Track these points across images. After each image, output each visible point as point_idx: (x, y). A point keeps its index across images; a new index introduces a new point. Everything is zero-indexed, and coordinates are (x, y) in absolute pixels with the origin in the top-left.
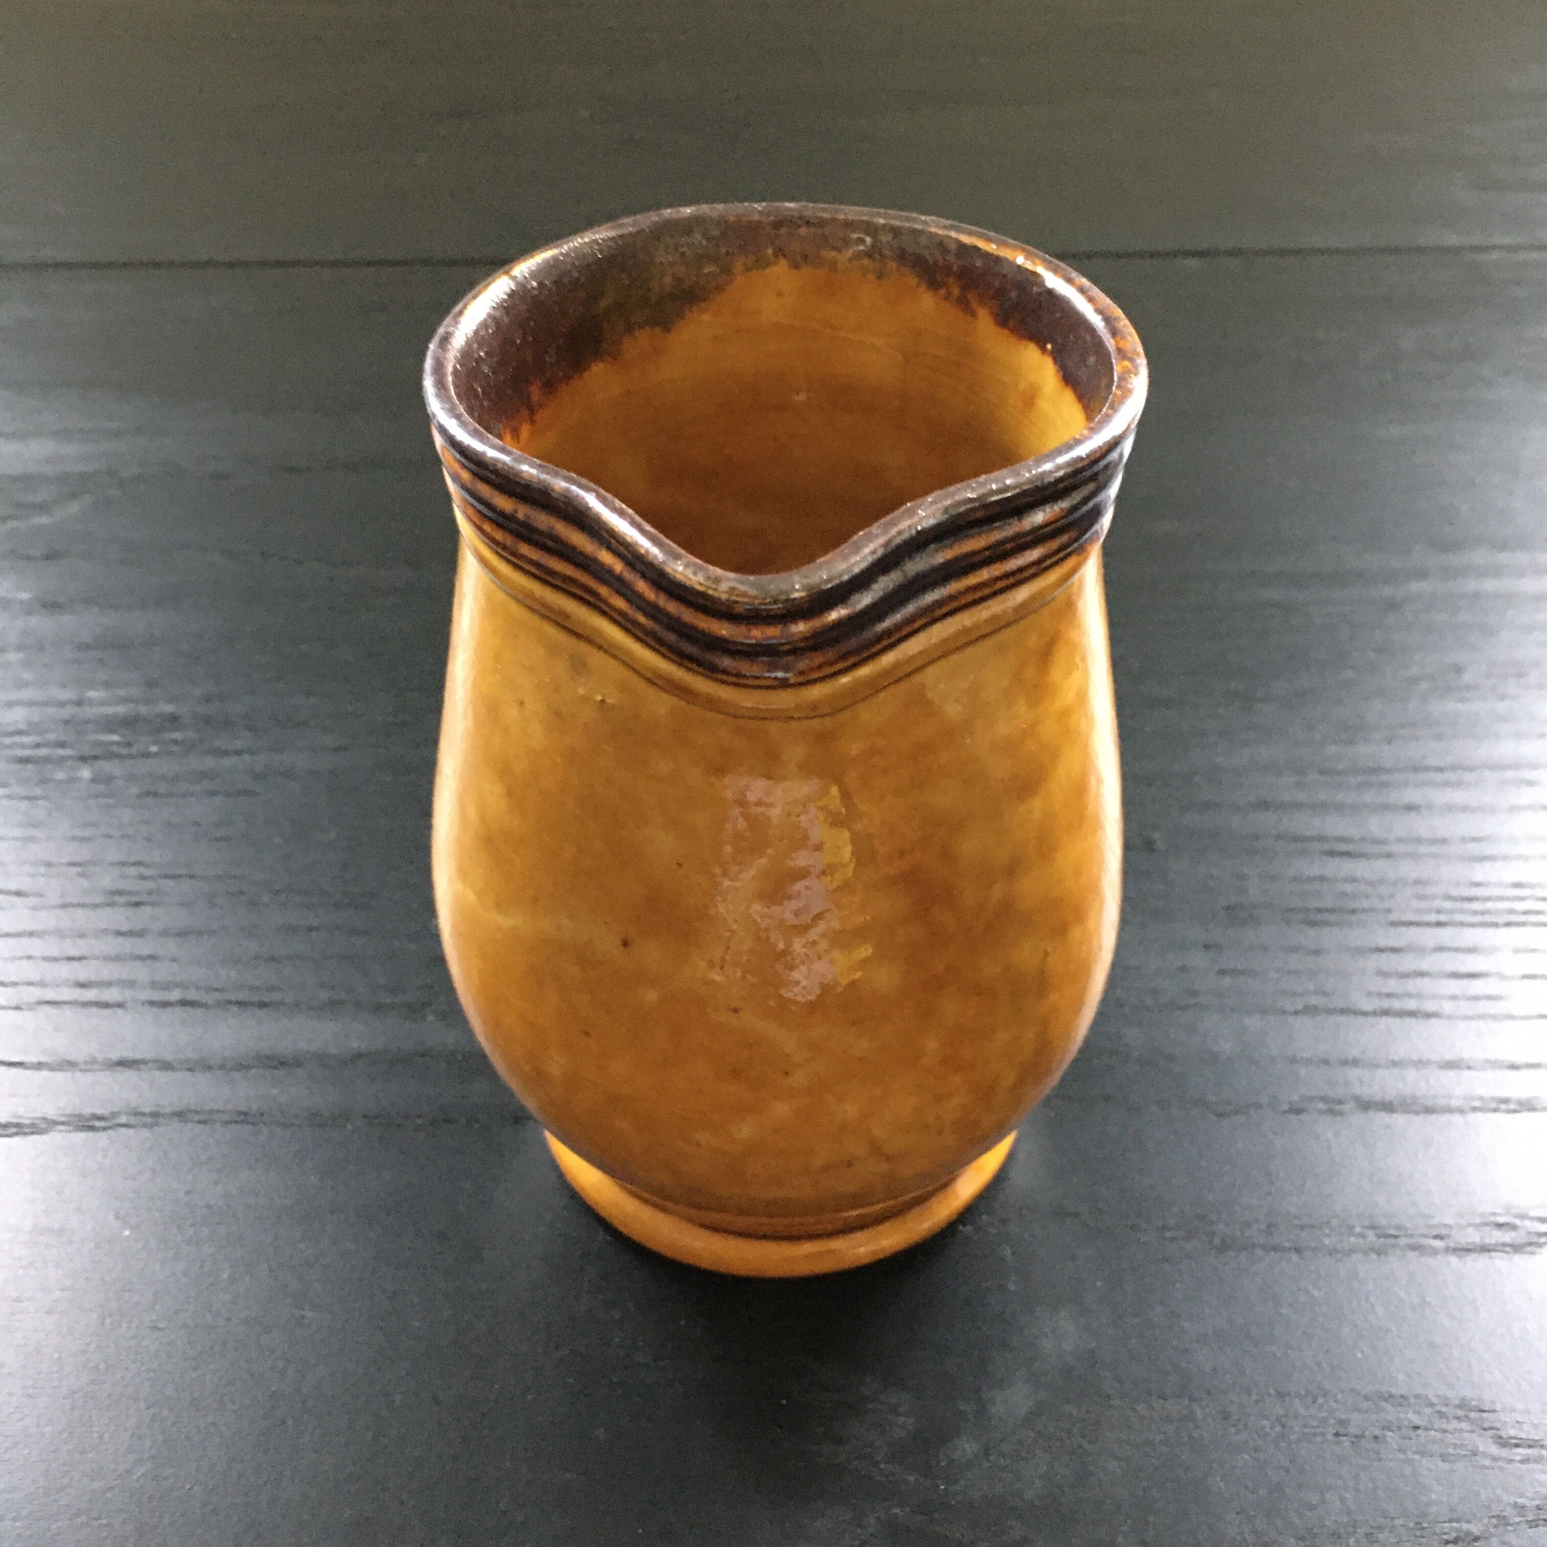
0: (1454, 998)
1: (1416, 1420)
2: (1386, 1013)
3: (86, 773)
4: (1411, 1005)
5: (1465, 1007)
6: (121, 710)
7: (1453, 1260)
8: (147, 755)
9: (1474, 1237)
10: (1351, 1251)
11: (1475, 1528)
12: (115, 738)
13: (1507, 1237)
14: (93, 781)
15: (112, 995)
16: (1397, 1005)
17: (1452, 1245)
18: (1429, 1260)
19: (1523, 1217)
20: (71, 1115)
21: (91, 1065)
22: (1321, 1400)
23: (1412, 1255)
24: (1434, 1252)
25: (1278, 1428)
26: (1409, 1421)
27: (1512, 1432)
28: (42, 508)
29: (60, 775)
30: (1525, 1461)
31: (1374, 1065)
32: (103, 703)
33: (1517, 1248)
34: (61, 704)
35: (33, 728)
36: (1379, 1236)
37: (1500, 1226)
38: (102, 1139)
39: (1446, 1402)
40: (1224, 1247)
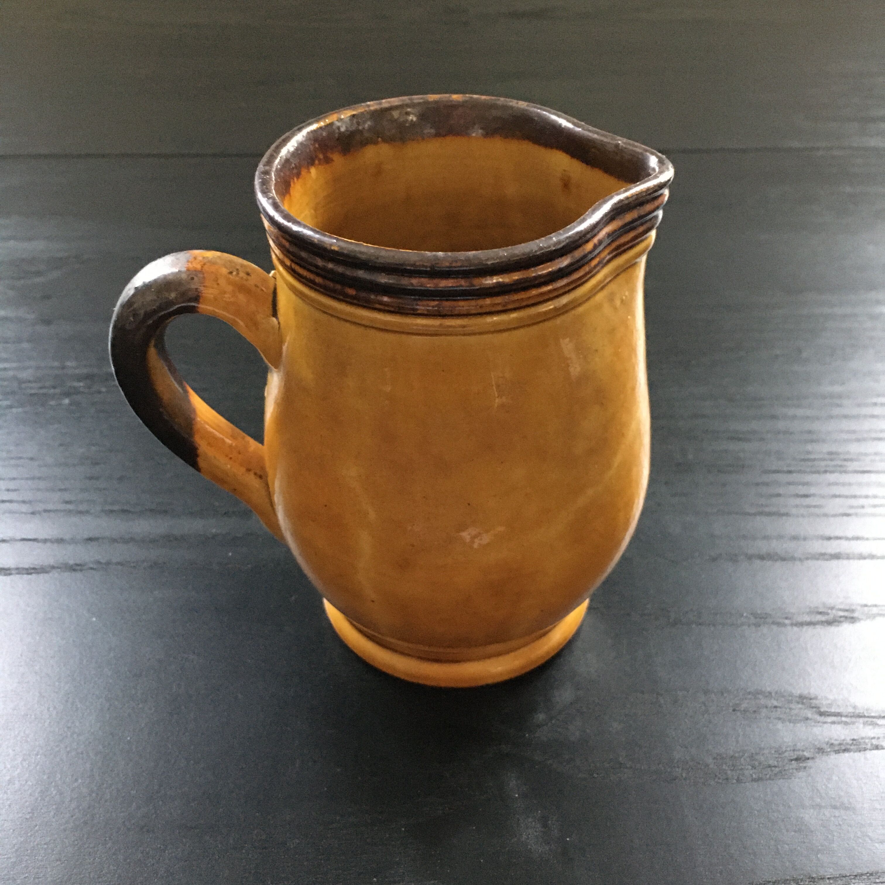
0: (797, 506)
1: (775, 703)
2: (761, 513)
3: (67, 401)
4: (774, 509)
5: (802, 511)
6: (85, 371)
7: (795, 629)
8: (100, 392)
9: (807, 618)
10: (742, 624)
11: (807, 754)
12: (81, 384)
13: (823, 618)
14: (70, 404)
15: (83, 507)
16: (767, 510)
17: (794, 622)
18: (783, 629)
19: (832, 608)
20: (62, 564)
21: (73, 541)
22: (725, 695)
23: (775, 627)
24: (785, 625)
25: (703, 708)
26: (772, 704)
27: (826, 709)
28: (39, 273)
29: (52, 403)
30: (833, 723)
31: (754, 538)
32: (75, 368)
33: (829, 623)
34: (52, 368)
35: (38, 380)
36: (756, 618)
37: (821, 613)
38: (79, 575)
39: (791, 695)
40: (675, 624)
